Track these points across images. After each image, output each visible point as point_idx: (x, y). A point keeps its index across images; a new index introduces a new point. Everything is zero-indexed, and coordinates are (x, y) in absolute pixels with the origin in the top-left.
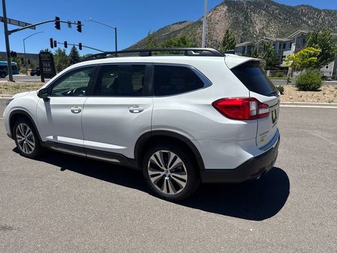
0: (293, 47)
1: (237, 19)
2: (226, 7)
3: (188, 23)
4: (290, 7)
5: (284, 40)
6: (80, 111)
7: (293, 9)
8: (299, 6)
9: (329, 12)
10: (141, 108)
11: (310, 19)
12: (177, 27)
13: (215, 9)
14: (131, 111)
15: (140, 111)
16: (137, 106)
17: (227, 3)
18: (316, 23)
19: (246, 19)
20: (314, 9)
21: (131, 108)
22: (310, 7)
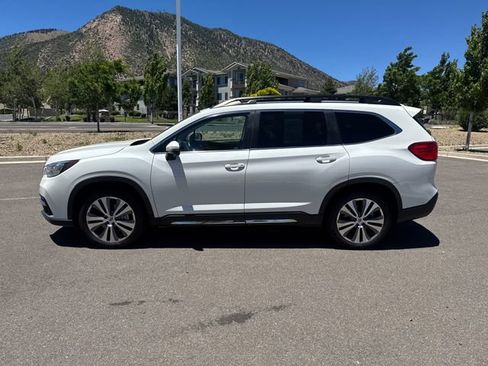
0: (230, 84)
1: (139, 36)
2: (120, 17)
3: (58, 33)
4: (206, 30)
5: (218, 72)
6: (241, 168)
7: (211, 32)
8: (216, 30)
9: (250, 42)
10: (332, 157)
11: (231, 47)
12: (37, 38)
13: (103, 17)
14: (320, 162)
15: (332, 161)
16: (326, 156)
17: (120, 10)
18: (238, 53)
19: (151, 37)
20: (235, 36)
21: (319, 159)
22: (229, 33)
